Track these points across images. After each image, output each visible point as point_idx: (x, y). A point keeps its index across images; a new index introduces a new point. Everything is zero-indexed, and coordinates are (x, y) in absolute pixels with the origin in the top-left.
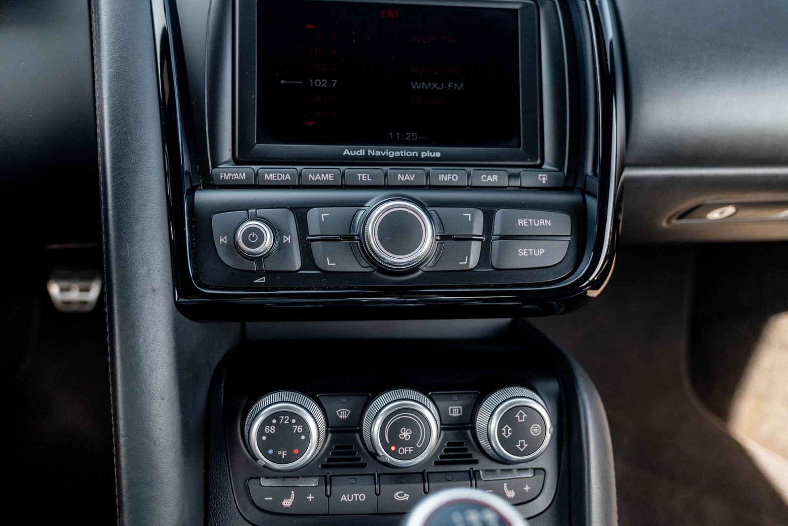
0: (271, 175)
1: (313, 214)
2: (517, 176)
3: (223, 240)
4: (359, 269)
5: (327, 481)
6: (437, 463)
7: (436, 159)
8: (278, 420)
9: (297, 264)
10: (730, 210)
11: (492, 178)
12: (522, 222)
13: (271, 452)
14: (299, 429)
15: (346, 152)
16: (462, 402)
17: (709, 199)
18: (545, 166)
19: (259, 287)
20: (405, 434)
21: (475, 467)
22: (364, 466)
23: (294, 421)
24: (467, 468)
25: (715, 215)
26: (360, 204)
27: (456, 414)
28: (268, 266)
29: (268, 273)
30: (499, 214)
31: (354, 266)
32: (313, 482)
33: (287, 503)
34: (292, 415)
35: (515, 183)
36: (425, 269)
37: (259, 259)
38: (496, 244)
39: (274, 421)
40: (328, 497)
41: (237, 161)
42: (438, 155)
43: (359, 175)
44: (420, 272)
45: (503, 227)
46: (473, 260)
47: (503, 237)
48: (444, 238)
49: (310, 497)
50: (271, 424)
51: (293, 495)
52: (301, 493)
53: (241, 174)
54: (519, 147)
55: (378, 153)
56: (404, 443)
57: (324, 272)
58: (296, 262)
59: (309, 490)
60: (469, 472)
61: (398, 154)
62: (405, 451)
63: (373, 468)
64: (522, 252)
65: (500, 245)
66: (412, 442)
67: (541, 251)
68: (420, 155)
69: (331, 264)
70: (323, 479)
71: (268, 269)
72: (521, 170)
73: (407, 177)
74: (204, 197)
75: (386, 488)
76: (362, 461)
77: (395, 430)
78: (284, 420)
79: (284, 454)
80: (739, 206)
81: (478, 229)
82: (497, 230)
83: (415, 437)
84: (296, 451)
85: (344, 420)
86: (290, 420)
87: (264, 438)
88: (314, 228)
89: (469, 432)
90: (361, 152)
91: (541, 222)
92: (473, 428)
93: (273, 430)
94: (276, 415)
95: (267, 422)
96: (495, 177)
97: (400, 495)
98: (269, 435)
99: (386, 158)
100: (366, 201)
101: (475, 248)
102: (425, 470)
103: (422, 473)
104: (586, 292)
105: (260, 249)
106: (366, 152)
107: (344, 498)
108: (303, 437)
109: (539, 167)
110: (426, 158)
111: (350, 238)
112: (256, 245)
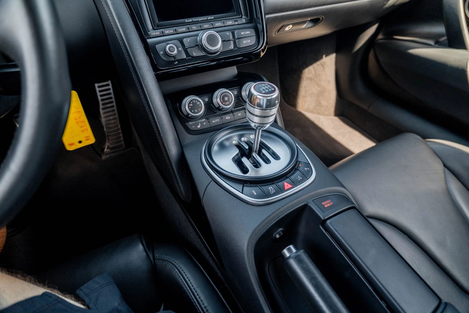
0: (167, 32)
1: (184, 40)
2: (237, 21)
3: (161, 53)
4: (203, 54)
5: (208, 119)
6: (234, 108)
7: (212, 19)
8: (192, 102)
10: (291, 26)
11: (230, 23)
12: (242, 33)
13: (193, 111)
14: (199, 103)
15: (186, 21)
16: (237, 90)
17: (285, 23)
18: (243, 17)
19: (176, 65)
20: (226, 99)
21: (244, 107)
22: (216, 113)
23: (197, 101)
24: (242, 107)
25: (287, 29)
26: (197, 35)
27: (236, 94)
29: (178, 60)
30: (236, 32)
31: (202, 54)
32: (204, 120)
33: (199, 127)
34: (196, 100)
35: (236, 23)
36: (220, 51)
37: (174, 57)
38: (237, 41)
39: (191, 102)
40: (209, 122)
41: (155, 29)
42: (213, 18)
43: (193, 27)
44: (219, 52)
45: (238, 36)
46: (232, 47)
47: (238, 39)
48: (223, 41)
49: (205, 124)
50: (191, 103)
51: (200, 124)
52: (202, 123)
53: (157, 33)
54: (235, 12)
55: (196, 20)
56: (226, 101)
57: (193, 57)
58: (184, 56)
59: (204, 122)
60: (243, 108)
61: (201, 19)
62: (227, 103)
63: (219, 113)
64: (244, 42)
65: (238, 41)
66: (228, 101)
67: (249, 41)
68: (208, 18)
69: (195, 54)
70: (206, 118)
71: (178, 59)
72: (238, 19)
73: (207, 26)
74: (149, 41)
75: (223, 116)
76: (215, 112)
77: (223, 98)
78: (194, 101)
79: (196, 111)
80: (294, 24)
81: (231, 38)
82: (236, 37)
83: (229, 99)
84: (199, 109)
85: (207, 101)
86: (195, 101)
87: (190, 108)
88: (187, 45)
89: (240, 98)
90: (191, 20)
91: (248, 32)
92: (241, 97)
93: (192, 105)
94: (191, 101)
95: (190, 103)
96: (231, 22)
97: (228, 117)
98: (191, 107)
99: (199, 21)
100: (199, 34)
101: (232, 42)
102: (232, 110)
103: (231, 111)
104: (260, 53)
105: (174, 53)
106: (192, 20)
107: (213, 122)
108: (200, 105)
109: (242, 17)
110: (210, 19)
111: (198, 45)
112: (173, 51)
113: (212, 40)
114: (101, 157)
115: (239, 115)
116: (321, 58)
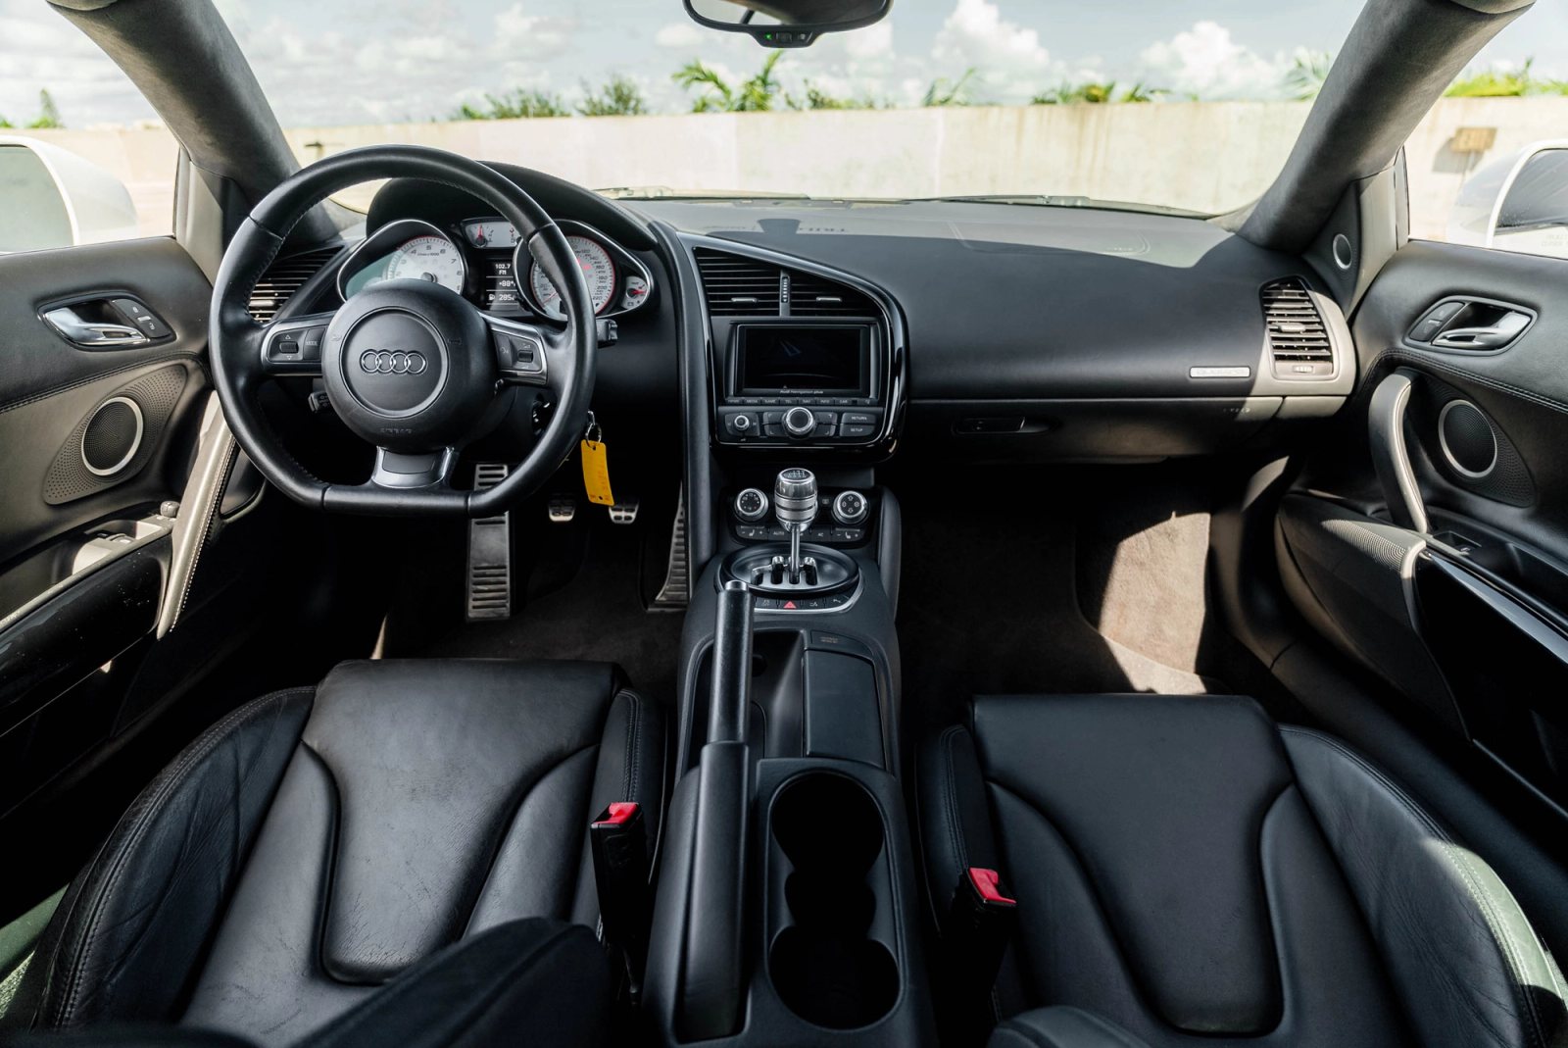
0: (749, 400)
1: (765, 414)
2: (856, 401)
3: (729, 424)
4: (782, 435)
5: (767, 527)
7: (819, 394)
9: (759, 434)
11: (842, 401)
12: (854, 418)
13: (745, 509)
14: (756, 499)
15: (782, 392)
18: (870, 397)
19: (743, 442)
26: (784, 411)
27: (825, 503)
28: (747, 434)
29: (747, 437)
30: (844, 415)
32: (763, 527)
33: (751, 535)
34: (754, 493)
36: (809, 435)
37: (743, 430)
38: (842, 426)
39: (747, 495)
40: (769, 532)
41: (735, 395)
42: (822, 392)
43: (783, 400)
44: (807, 436)
45: (845, 420)
46: (832, 432)
47: (845, 424)
48: (819, 423)
49: (761, 532)
50: (746, 498)
51: (754, 531)
52: (757, 531)
53: (737, 400)
54: (858, 388)
55: (795, 392)
57: (768, 436)
58: (758, 432)
59: (761, 530)
61: (803, 392)
64: (853, 430)
65: (844, 427)
67: (861, 430)
68: (814, 393)
69: (771, 434)
72: (858, 398)
73: (807, 401)
74: (722, 409)
78: (751, 495)
79: (750, 509)
81: (835, 421)
82: (843, 421)
84: (755, 508)
86: (753, 495)
87: (743, 503)
88: (766, 420)
90: (788, 392)
91: (862, 418)
93: (746, 500)
95: (744, 497)
96: (846, 401)
98: (745, 503)
99: (798, 394)
100: (787, 410)
101: (833, 428)
105: (743, 426)
106: (790, 391)
107: (775, 533)
108: (758, 502)
109: (867, 397)
111: (778, 423)
112: (744, 423)
113: (799, 419)
114: (647, 608)
115: (820, 535)
116: (1168, 517)
